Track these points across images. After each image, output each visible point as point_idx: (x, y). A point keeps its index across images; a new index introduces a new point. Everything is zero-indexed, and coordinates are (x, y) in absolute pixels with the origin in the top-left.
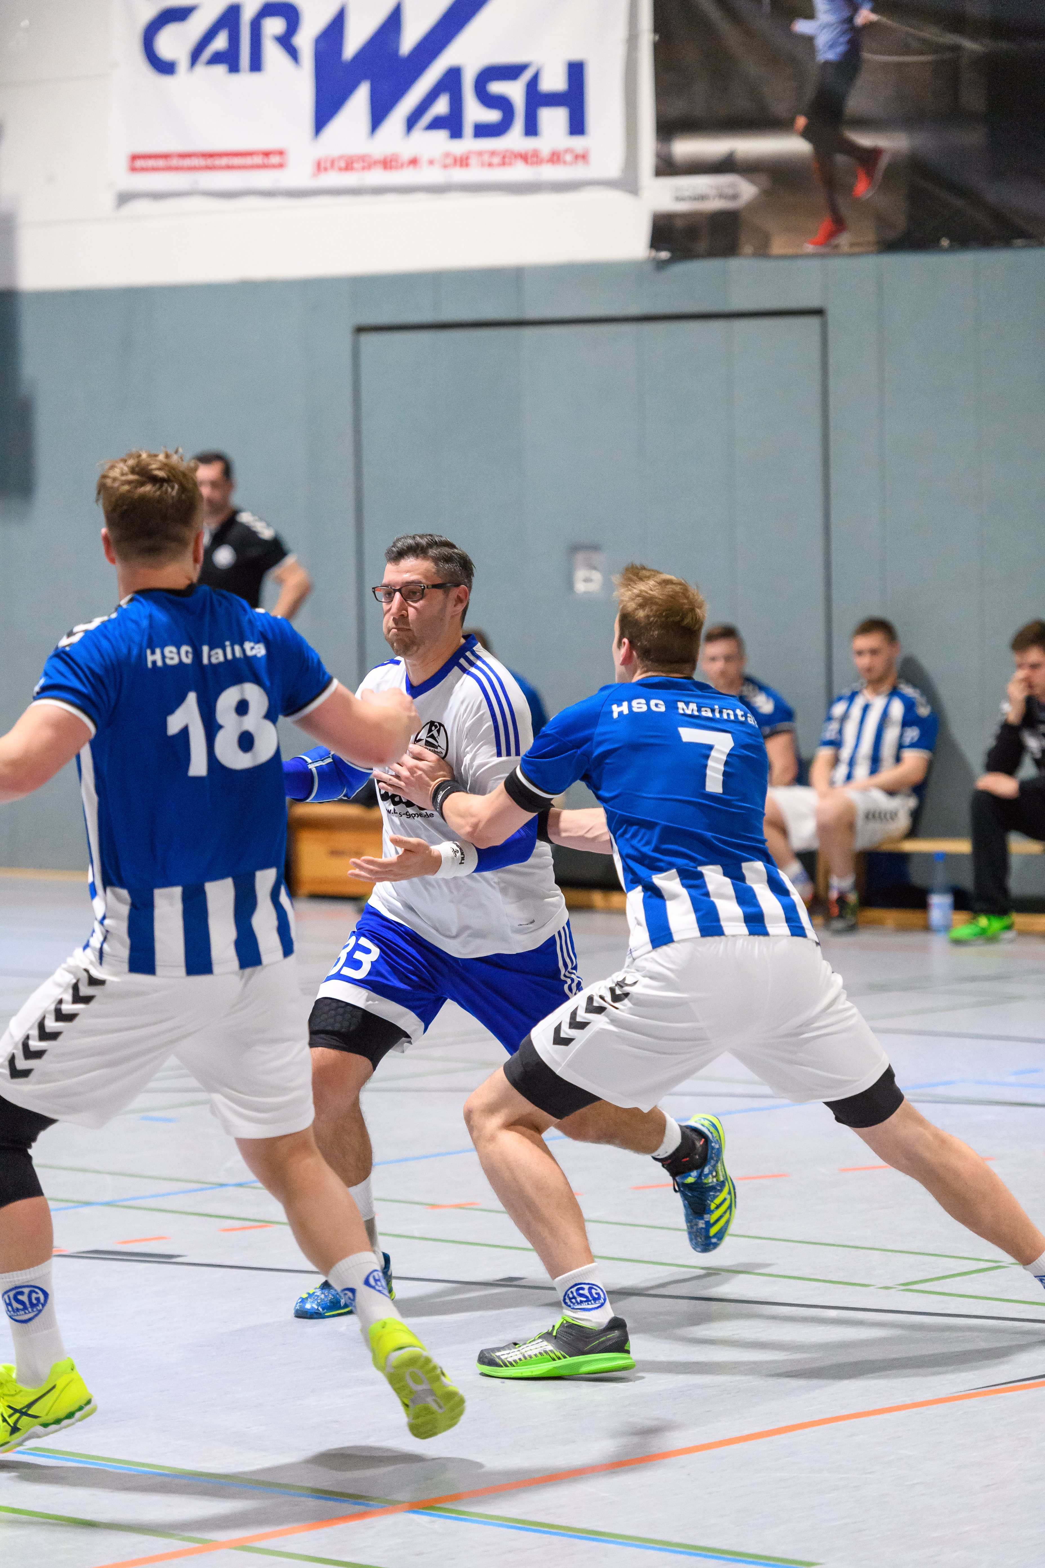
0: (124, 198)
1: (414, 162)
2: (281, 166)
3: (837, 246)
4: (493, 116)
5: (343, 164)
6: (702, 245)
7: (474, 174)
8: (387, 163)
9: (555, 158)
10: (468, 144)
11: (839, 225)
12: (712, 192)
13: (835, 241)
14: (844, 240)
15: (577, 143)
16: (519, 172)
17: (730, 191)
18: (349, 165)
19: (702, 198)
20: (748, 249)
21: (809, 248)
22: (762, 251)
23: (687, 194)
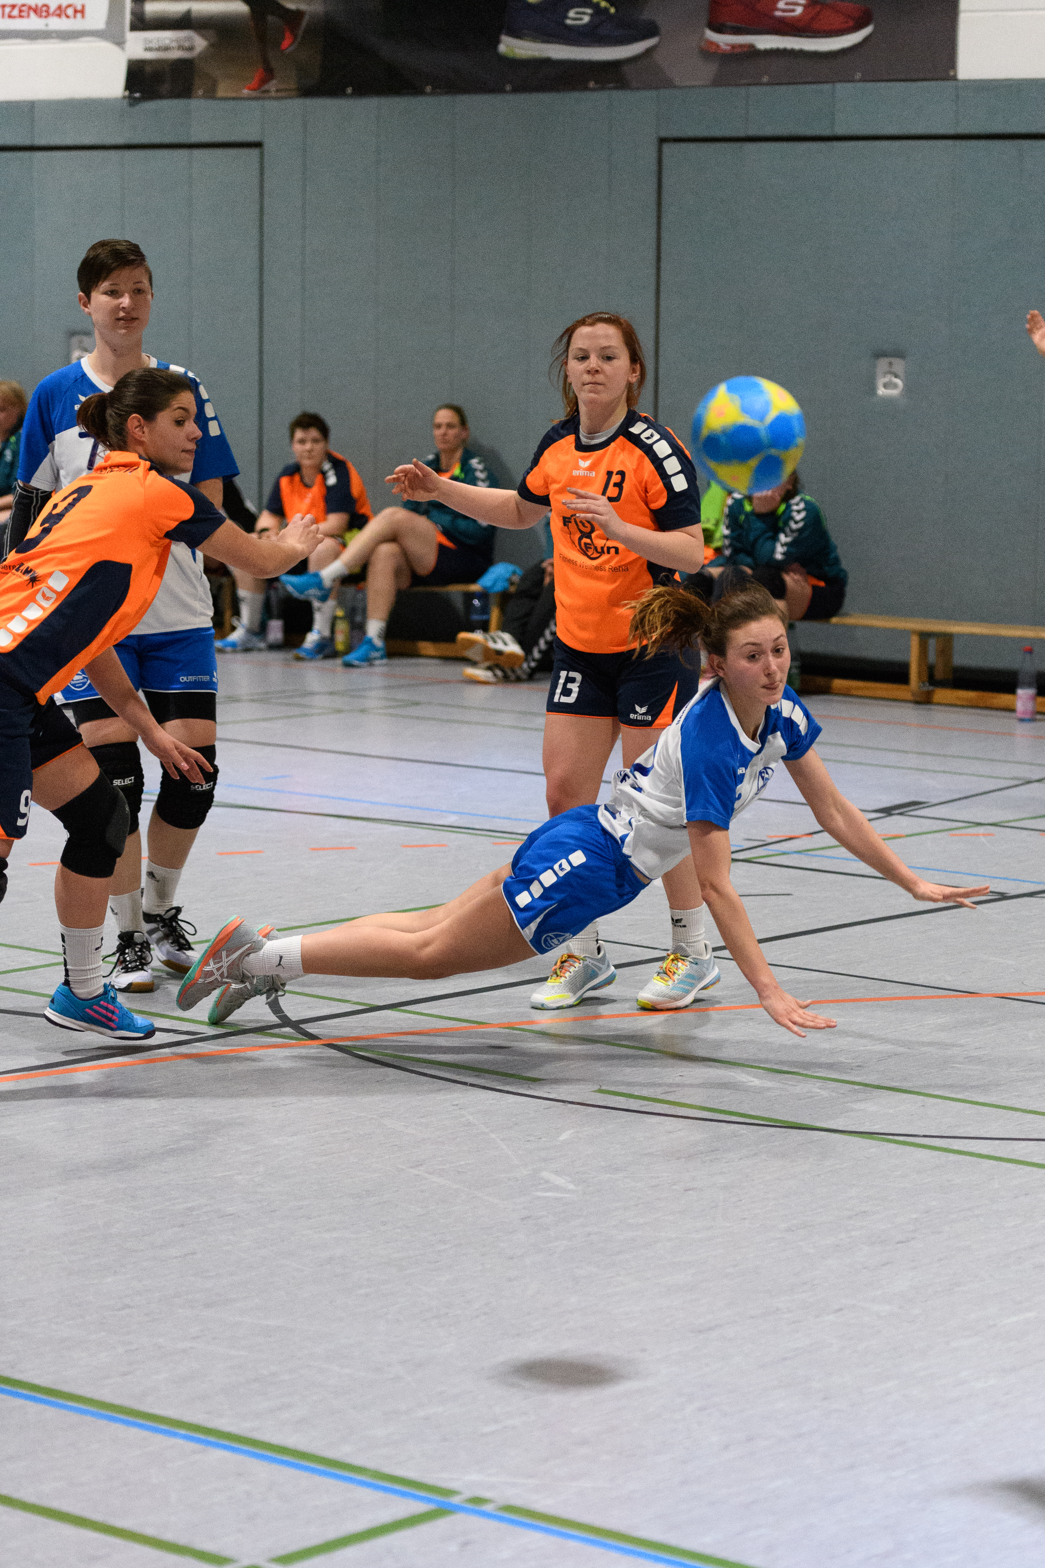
3: (268, 91)
6: (165, 88)
9: (60, 12)
11: (269, 74)
12: (174, 44)
13: (266, 87)
14: (272, 86)
16: (32, 23)
17: (187, 44)
19: (167, 49)
20: (200, 92)
21: (246, 92)
22: (211, 94)
23: (154, 45)
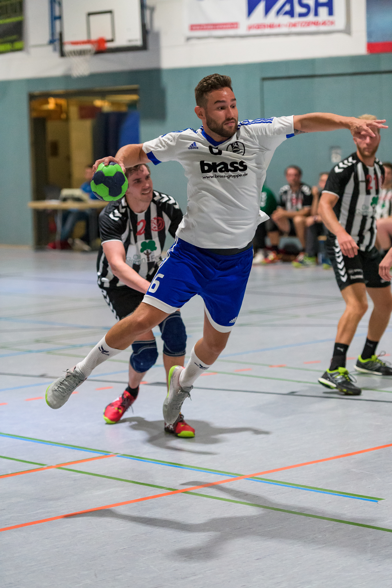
0: (189, 39)
1: (279, 26)
2: (237, 27)
4: (304, 10)
5: (257, 27)
7: (298, 29)
8: (271, 26)
9: (324, 23)
10: (296, 19)
15: (331, 18)
16: (313, 28)
18: (259, 27)
